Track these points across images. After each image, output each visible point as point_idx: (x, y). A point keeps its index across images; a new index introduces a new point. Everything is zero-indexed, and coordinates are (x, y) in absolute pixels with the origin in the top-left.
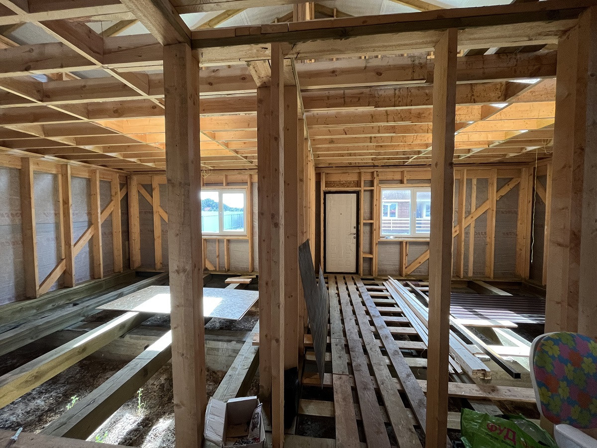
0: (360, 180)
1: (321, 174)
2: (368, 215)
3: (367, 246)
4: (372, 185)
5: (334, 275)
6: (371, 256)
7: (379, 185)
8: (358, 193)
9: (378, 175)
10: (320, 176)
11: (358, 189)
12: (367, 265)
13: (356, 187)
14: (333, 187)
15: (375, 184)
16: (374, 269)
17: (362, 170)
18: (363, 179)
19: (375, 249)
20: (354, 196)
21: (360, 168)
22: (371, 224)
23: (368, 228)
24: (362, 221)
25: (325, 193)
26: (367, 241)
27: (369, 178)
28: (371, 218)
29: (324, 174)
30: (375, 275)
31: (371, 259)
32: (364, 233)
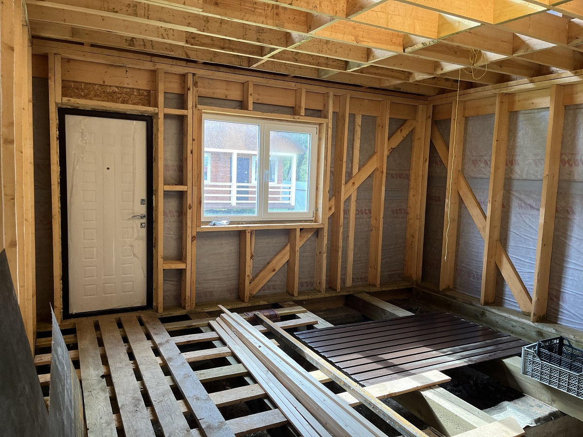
0: (156, 90)
1: (51, 59)
2: (173, 173)
3: (173, 244)
4: (183, 105)
5: (91, 320)
6: (181, 266)
7: (199, 107)
8: (150, 121)
9: (195, 84)
10: (47, 65)
11: (151, 109)
12: (171, 286)
13: (144, 105)
14: (85, 97)
15: (190, 104)
16: (188, 294)
17: (158, 66)
18: (161, 88)
19: (191, 248)
20: (140, 127)
21: (155, 59)
22: (181, 195)
23: (173, 204)
24: (161, 188)
25: (63, 112)
26: (173, 234)
27: (174, 87)
28: (181, 181)
29: (58, 58)
30: (190, 306)
31: (181, 273)
32: (165, 214)
